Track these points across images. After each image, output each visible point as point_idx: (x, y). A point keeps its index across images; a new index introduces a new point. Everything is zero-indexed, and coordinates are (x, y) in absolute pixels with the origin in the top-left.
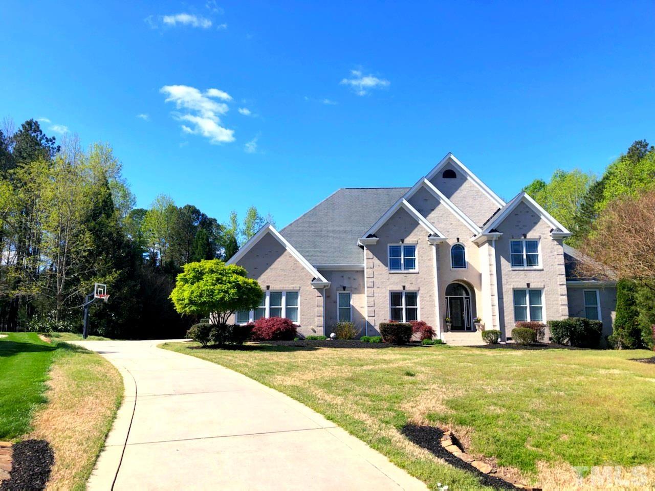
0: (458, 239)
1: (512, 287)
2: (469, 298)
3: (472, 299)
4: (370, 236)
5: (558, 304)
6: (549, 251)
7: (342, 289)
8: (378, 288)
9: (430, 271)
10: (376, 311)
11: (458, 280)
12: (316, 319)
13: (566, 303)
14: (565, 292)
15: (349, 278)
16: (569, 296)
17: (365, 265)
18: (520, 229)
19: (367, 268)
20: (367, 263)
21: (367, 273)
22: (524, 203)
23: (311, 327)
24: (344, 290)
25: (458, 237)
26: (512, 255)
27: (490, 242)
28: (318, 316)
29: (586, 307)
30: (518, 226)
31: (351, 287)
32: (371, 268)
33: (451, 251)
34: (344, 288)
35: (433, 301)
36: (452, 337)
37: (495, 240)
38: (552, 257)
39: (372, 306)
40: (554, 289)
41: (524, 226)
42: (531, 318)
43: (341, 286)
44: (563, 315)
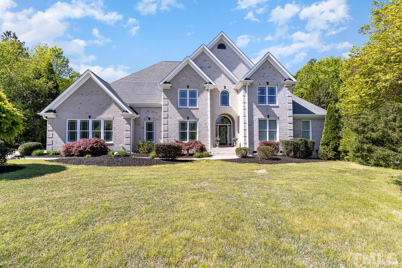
0: (225, 87)
1: (258, 117)
2: (231, 126)
3: (233, 126)
4: (165, 83)
5: (287, 129)
6: (283, 94)
7: (148, 119)
8: (171, 118)
9: (206, 108)
10: (169, 134)
11: (224, 114)
12: (125, 139)
13: (292, 128)
14: (292, 121)
15: (153, 112)
16: (294, 124)
17: (162, 103)
18: (265, 78)
19: (164, 105)
20: (164, 101)
21: (164, 108)
22: (268, 61)
23: (122, 145)
24: (149, 120)
25: (225, 86)
26: (259, 96)
27: (244, 87)
28: (126, 138)
29: (303, 131)
30: (264, 76)
31: (154, 118)
32: (166, 105)
33: (220, 95)
34: (149, 119)
35: (207, 127)
36: (217, 151)
37: (248, 86)
38: (285, 98)
39: (166, 131)
40: (285, 119)
41: (267, 77)
42: (269, 138)
43: (147, 117)
44: (289, 137)
